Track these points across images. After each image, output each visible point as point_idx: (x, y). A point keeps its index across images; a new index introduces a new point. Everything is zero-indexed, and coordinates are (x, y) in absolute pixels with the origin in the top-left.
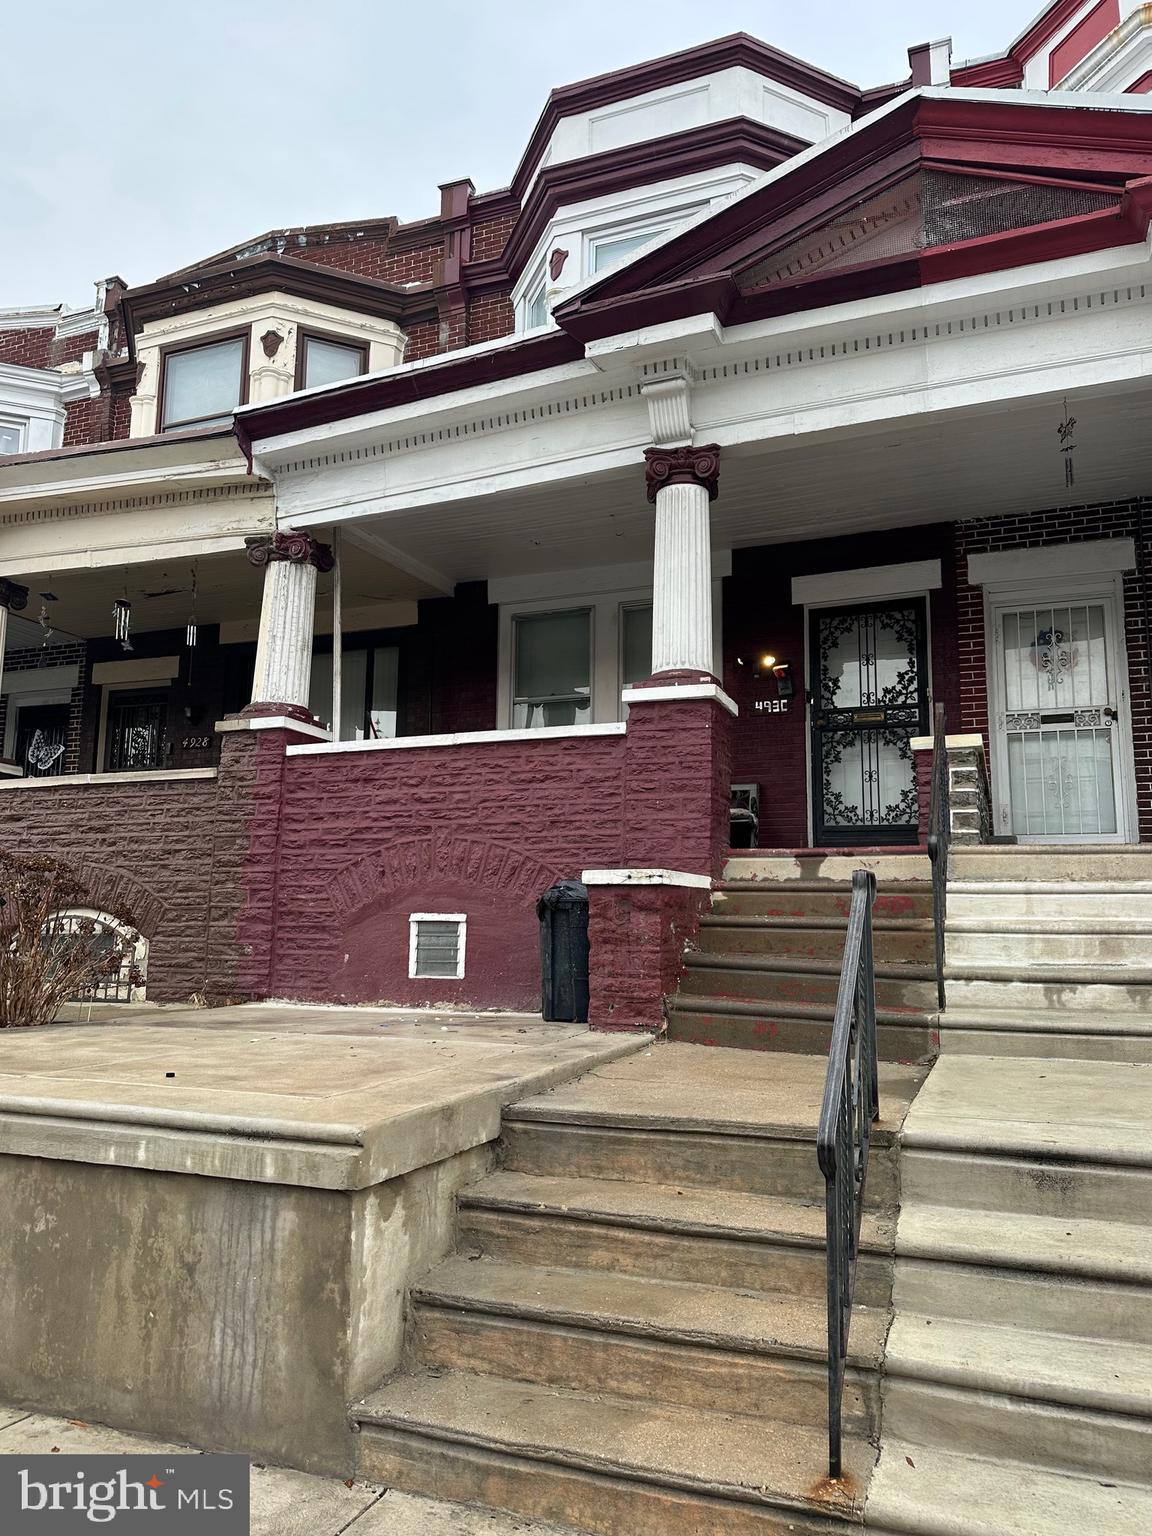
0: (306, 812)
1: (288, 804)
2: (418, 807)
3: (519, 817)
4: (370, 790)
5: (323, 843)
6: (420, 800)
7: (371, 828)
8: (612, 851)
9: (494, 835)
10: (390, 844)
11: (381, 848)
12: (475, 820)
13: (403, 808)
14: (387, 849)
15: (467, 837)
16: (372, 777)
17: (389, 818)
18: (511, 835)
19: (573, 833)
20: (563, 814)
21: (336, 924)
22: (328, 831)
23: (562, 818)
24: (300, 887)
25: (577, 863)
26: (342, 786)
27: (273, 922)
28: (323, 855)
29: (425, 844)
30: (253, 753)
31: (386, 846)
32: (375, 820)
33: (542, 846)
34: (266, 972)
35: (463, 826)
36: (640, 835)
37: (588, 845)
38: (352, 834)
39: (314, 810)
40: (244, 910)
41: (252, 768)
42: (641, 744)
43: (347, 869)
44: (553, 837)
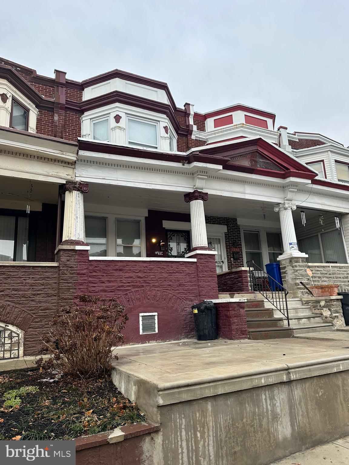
0: (98, 280)
1: (90, 277)
2: (139, 279)
3: (170, 283)
4: (121, 273)
5: (105, 291)
6: (140, 277)
7: (123, 286)
8: (196, 293)
9: (163, 288)
10: (130, 291)
11: (128, 292)
12: (157, 284)
13: (134, 279)
15: (155, 289)
16: (122, 269)
17: (129, 283)
18: (168, 288)
19: (185, 288)
20: (182, 283)
23: (182, 284)
26: (111, 271)
29: (142, 291)
30: (75, 258)
32: (125, 283)
33: (177, 292)
35: (154, 285)
36: (203, 289)
37: (189, 291)
38: (117, 288)
41: (75, 263)
42: (201, 265)
44: (180, 289)
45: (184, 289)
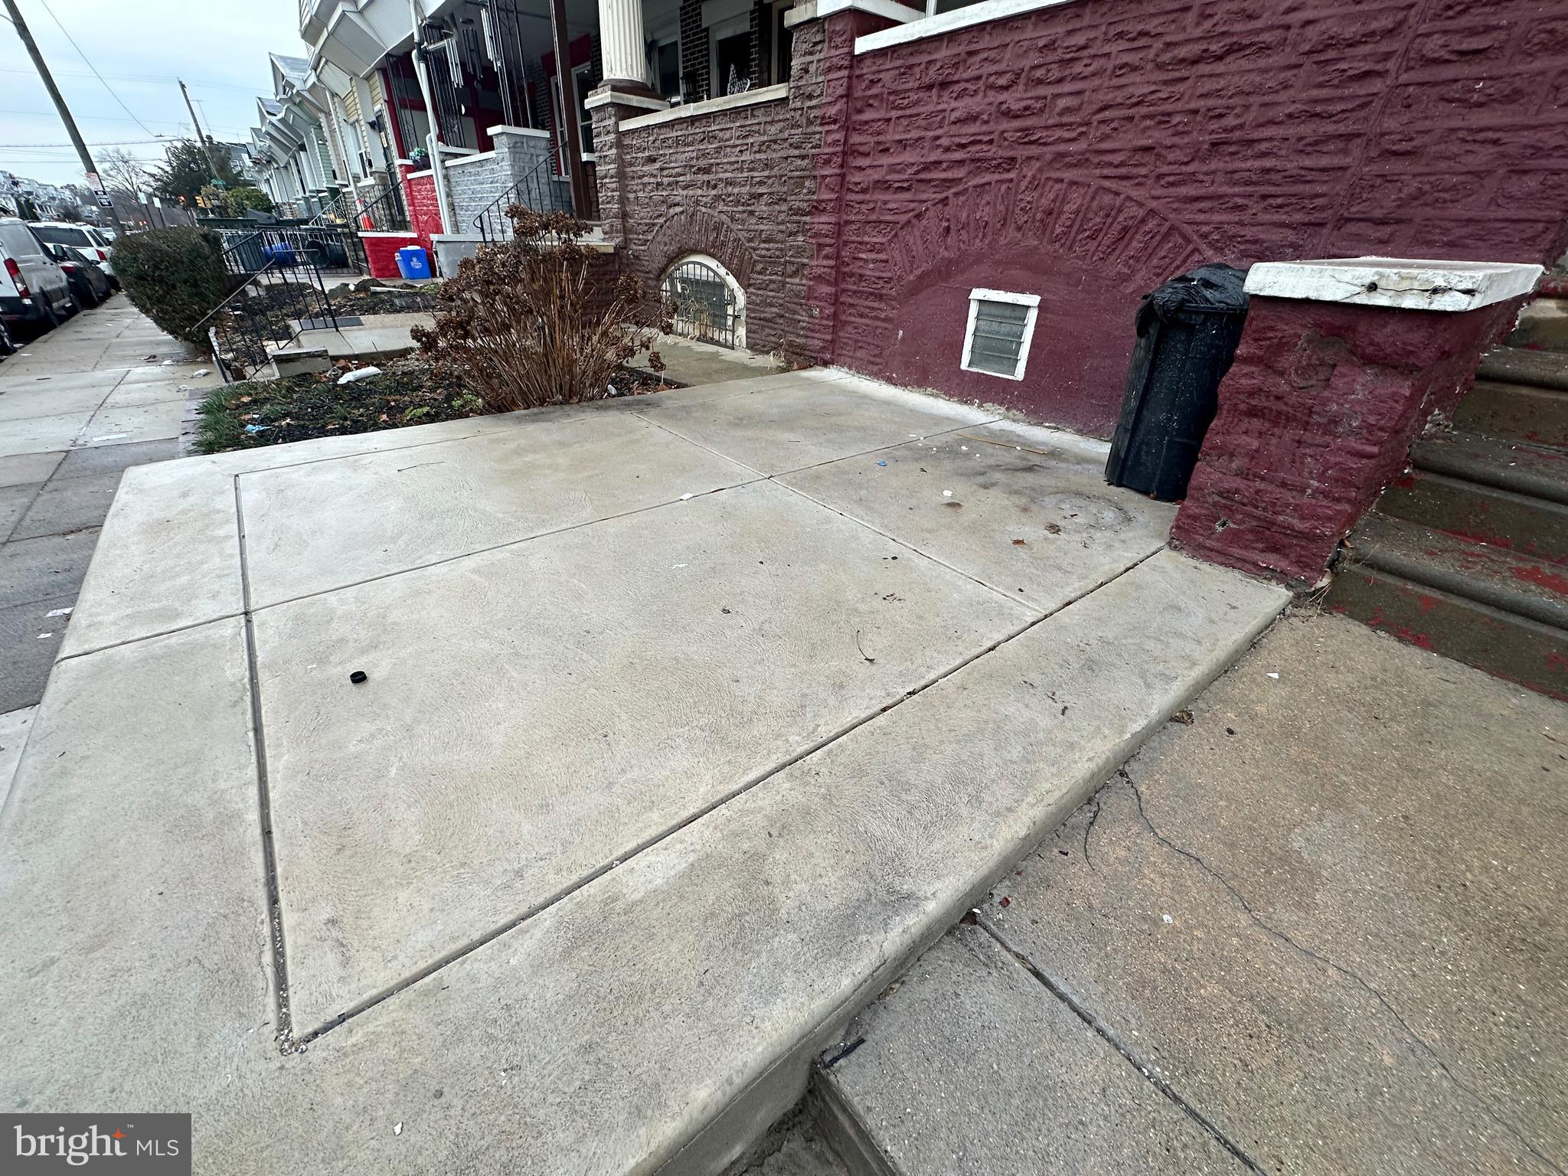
0: (871, 140)
1: (855, 129)
2: (1005, 125)
3: (1159, 136)
4: (947, 102)
6: (1009, 114)
7: (940, 163)
8: (1319, 201)
9: (1106, 172)
10: (961, 188)
11: (950, 193)
12: (1082, 145)
13: (985, 128)
14: (957, 194)
15: (1064, 176)
16: (950, 78)
17: (963, 146)
18: (1135, 171)
19: (1248, 164)
20: (1241, 126)
21: (893, 293)
22: (892, 169)
23: (1237, 135)
24: (861, 243)
25: (1241, 223)
26: (914, 97)
27: (836, 284)
28: (885, 203)
29: (1004, 187)
30: (822, 55)
31: (953, 190)
32: (947, 149)
33: (1183, 191)
34: (829, 337)
35: (1062, 155)
37: (1272, 190)
38: (918, 172)
39: (881, 138)
40: (811, 267)
41: (820, 79)
43: (909, 222)
44: (1206, 174)
45: (1236, 176)
